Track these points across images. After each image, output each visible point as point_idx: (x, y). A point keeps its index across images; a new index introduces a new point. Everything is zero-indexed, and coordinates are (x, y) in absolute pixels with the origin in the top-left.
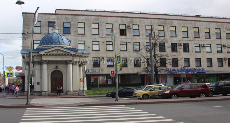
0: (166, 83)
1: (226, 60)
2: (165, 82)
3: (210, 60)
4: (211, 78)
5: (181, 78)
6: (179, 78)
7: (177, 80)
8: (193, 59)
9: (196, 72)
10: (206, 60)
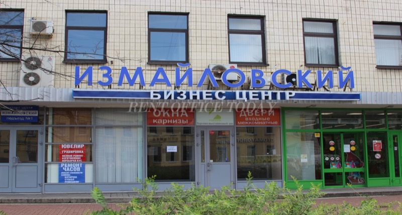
5: (197, 132)
7: (172, 149)
8: (285, 19)
9: (293, 95)
10: (372, 31)
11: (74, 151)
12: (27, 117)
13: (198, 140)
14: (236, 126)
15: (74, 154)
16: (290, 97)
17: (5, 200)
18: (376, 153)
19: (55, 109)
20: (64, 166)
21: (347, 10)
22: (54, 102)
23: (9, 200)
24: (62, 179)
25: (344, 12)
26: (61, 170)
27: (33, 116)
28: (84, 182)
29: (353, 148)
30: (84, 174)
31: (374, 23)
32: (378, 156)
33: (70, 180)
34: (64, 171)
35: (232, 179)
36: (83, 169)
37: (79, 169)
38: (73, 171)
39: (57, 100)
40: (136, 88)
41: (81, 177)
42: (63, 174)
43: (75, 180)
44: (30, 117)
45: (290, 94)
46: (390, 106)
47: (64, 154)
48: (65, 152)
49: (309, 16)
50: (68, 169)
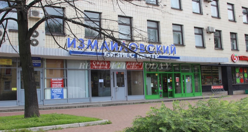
0: (65, 90)
1: (211, 33)
2: (60, 85)
3: (179, 30)
4: (185, 74)
5: (111, 72)
6: (106, 74)
7: (101, 81)
8: (140, 20)
9: (158, 56)
10: (172, 28)
11: (58, 82)
12: (36, 63)
13: (112, 76)
14: (126, 70)
15: (58, 83)
16: (157, 57)
17: (45, 108)
18: (177, 82)
19: (47, 59)
20: (53, 90)
21: (163, 17)
22: (61, 56)
23: (47, 108)
24: (52, 97)
25: (162, 18)
26: (52, 92)
27: (39, 63)
28: (63, 98)
29: (171, 81)
30: (63, 94)
31: (173, 24)
32: (178, 84)
33: (57, 98)
34: (53, 93)
35: (126, 95)
36: (62, 92)
37: (60, 92)
38: (58, 93)
39: (62, 55)
40: (94, 51)
41: (61, 96)
42: (53, 94)
43: (59, 97)
44: (37, 63)
45: (157, 56)
46: (185, 62)
47: (53, 84)
48: (54, 82)
49: (149, 19)
50: (55, 92)
